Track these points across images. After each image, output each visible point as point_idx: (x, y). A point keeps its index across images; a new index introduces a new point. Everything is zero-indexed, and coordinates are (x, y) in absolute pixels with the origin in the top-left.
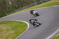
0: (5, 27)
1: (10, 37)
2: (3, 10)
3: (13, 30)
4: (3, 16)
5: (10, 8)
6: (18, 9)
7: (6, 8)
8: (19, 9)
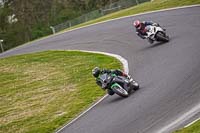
0: (45, 73)
1: (64, 106)
2: (41, 15)
3: (74, 82)
4: (41, 36)
5: (63, 8)
6: (90, 10)
7: (50, 7)
8: (94, 13)
